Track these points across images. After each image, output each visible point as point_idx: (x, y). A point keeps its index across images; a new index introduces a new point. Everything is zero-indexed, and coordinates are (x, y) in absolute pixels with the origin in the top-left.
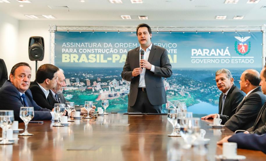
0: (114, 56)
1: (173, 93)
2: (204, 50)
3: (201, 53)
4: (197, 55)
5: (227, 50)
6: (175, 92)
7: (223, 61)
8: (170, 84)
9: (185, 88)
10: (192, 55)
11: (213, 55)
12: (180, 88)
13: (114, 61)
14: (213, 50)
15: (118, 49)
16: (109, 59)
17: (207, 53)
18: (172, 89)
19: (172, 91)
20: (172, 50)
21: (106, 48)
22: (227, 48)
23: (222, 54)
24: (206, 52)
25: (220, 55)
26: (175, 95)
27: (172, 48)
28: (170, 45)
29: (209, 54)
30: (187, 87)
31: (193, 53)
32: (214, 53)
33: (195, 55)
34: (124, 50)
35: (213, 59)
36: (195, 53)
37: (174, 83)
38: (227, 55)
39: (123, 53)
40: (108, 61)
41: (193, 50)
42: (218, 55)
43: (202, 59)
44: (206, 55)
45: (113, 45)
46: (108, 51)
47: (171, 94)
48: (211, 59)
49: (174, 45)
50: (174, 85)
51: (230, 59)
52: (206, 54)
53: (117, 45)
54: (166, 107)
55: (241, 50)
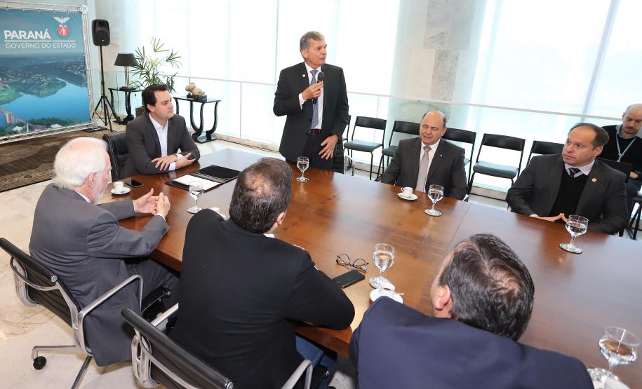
2: (20, 32)
3: (17, 36)
4: (12, 38)
5: (46, 33)
7: (44, 46)
9: (3, 80)
10: (6, 38)
11: (31, 39)
14: (31, 32)
17: (24, 36)
22: (46, 29)
23: (41, 37)
24: (22, 34)
25: (39, 38)
29: (27, 36)
30: (5, 79)
32: (33, 36)
33: (9, 38)
35: (32, 43)
36: (9, 36)
38: (47, 39)
41: (5, 32)
42: (37, 38)
43: (18, 43)
44: (23, 39)
48: (29, 43)
51: (51, 43)
52: (22, 37)
55: (62, 33)
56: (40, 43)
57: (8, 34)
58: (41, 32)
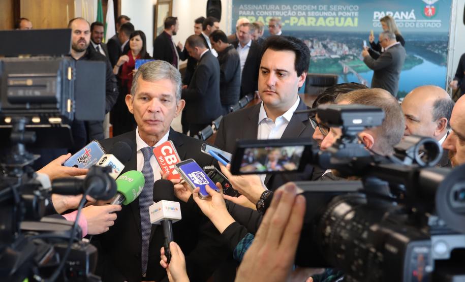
0: (292, 19)
1: (352, 58)
5: (412, 14)
6: (354, 56)
7: (407, 25)
8: (350, 48)
12: (359, 52)
13: (292, 24)
14: (397, 13)
15: (297, 11)
16: (287, 22)
18: (351, 53)
19: (351, 55)
20: (353, 13)
21: (284, 11)
22: (413, 11)
23: (406, 17)
26: (354, 59)
27: (354, 11)
28: (352, 8)
31: (375, 16)
32: (398, 16)
33: (377, 18)
34: (302, 12)
36: (377, 16)
37: (354, 47)
38: (411, 19)
39: (301, 16)
40: (286, 24)
41: (375, 13)
42: (402, 17)
45: (291, 7)
46: (286, 14)
47: (350, 58)
49: (356, 8)
50: (354, 49)
51: (415, 23)
53: (295, 8)
54: (344, 71)
55: (428, 13)
56: (404, 23)
57: (377, 14)
58: (407, 13)
